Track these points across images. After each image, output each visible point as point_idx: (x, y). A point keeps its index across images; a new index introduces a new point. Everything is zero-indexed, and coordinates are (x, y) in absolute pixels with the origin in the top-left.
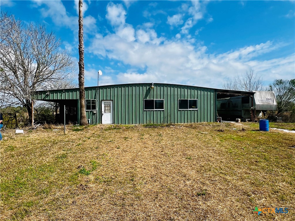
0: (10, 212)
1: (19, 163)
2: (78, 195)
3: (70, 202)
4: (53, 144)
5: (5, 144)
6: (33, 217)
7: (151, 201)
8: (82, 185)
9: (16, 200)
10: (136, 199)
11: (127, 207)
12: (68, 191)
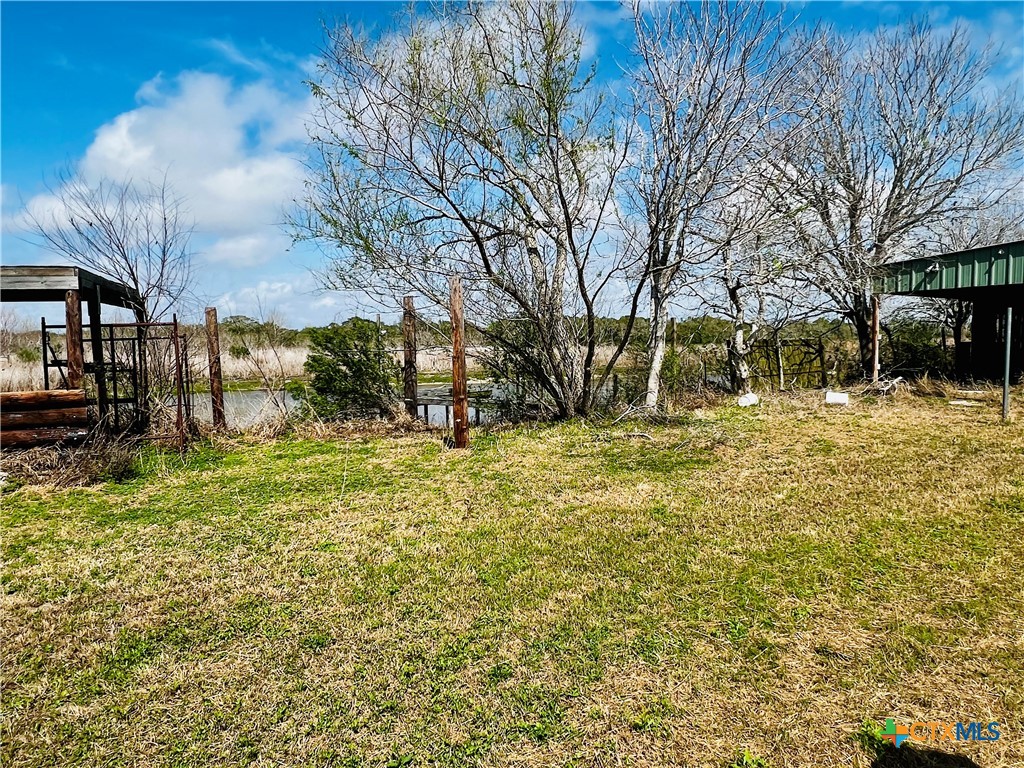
6: (944, 680)
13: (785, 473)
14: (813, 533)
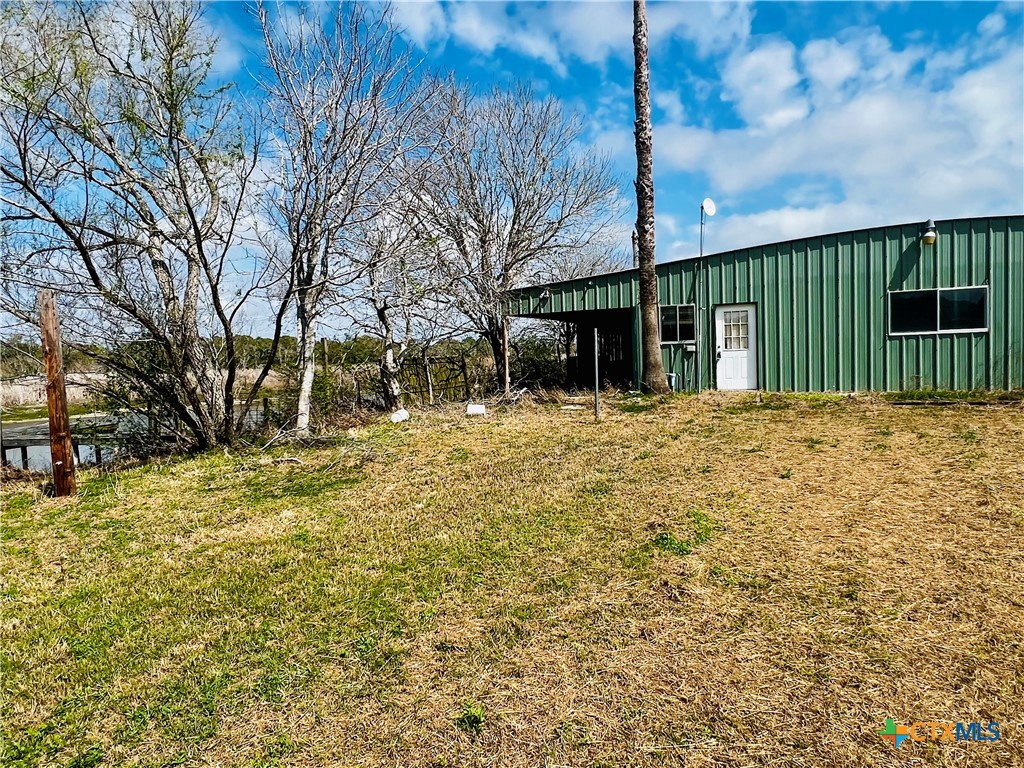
0: (479, 624)
1: (484, 498)
2: (657, 612)
3: (633, 629)
4: (566, 449)
5: (447, 442)
6: (536, 649)
8: (666, 583)
9: (489, 594)
12: (625, 595)
13: (426, 483)
14: (445, 536)
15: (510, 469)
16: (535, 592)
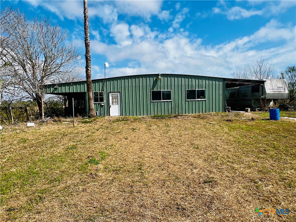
0: (26, 198)
1: (31, 155)
2: (88, 183)
3: (81, 189)
4: (63, 136)
5: (18, 136)
6: (47, 203)
7: (159, 188)
8: (91, 174)
9: (31, 188)
10: (143, 187)
11: (136, 194)
12: (79, 179)
13: (8, 152)
14: (14, 170)
15: (42, 144)
16: (48, 184)
